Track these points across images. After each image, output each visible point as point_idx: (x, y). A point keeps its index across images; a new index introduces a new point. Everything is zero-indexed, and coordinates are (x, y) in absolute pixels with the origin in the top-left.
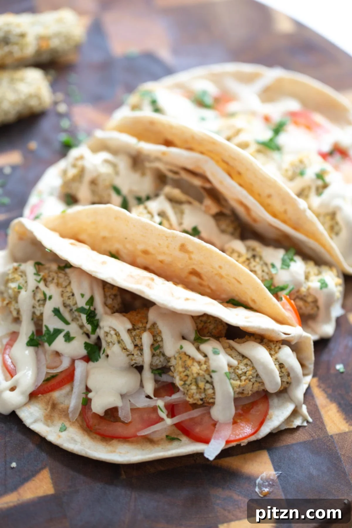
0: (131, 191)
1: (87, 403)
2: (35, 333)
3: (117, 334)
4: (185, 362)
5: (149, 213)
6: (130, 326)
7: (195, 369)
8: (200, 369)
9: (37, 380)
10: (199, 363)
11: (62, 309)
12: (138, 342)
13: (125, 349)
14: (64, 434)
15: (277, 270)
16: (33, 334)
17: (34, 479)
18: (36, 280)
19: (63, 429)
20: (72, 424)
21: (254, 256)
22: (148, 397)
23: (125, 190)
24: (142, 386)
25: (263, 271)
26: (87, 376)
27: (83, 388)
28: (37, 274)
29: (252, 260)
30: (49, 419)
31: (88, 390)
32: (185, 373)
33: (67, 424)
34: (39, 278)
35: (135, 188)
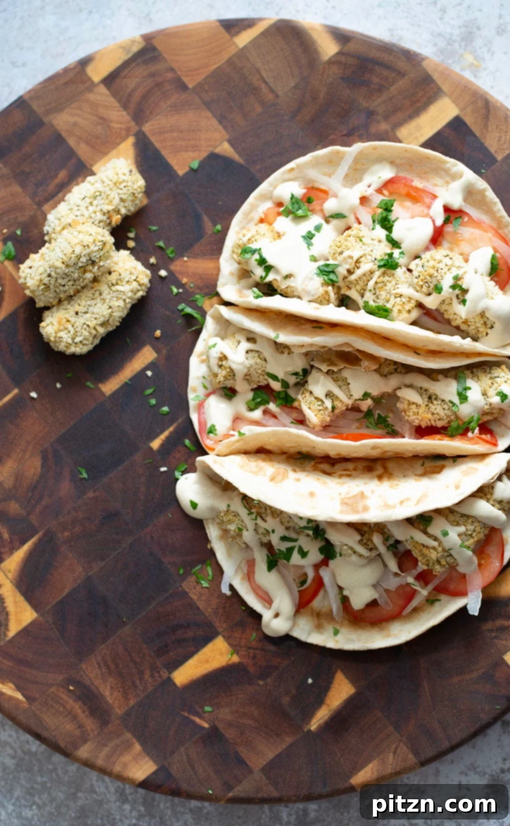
0: (286, 373)
1: (345, 601)
2: (269, 554)
3: (351, 548)
4: (421, 550)
5: (317, 399)
6: (358, 538)
7: (434, 555)
8: (438, 553)
9: (293, 599)
10: (434, 548)
11: (287, 534)
12: (371, 546)
13: (361, 556)
14: (339, 637)
15: (457, 406)
16: (268, 556)
17: (333, 685)
18: (252, 519)
19: (336, 632)
20: (342, 625)
21: (430, 398)
22: (396, 574)
23: (281, 376)
24: (385, 565)
25: (444, 409)
26: (334, 576)
27: (336, 590)
28: (250, 513)
29: (430, 405)
30: (319, 627)
31: (341, 589)
32: (425, 560)
33: (338, 627)
34: (254, 516)
35: (291, 369)
